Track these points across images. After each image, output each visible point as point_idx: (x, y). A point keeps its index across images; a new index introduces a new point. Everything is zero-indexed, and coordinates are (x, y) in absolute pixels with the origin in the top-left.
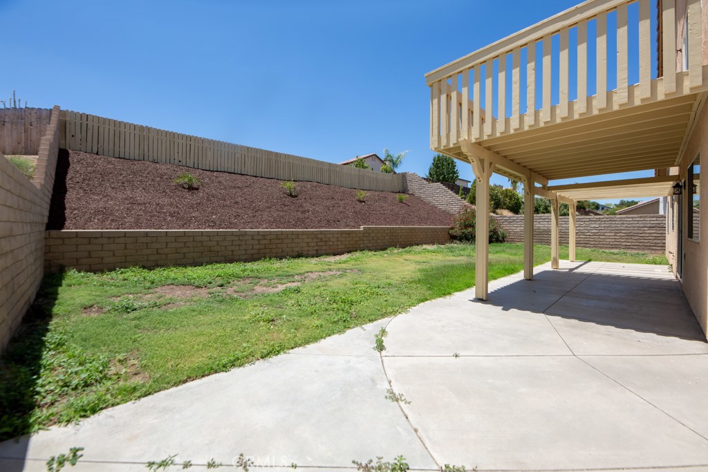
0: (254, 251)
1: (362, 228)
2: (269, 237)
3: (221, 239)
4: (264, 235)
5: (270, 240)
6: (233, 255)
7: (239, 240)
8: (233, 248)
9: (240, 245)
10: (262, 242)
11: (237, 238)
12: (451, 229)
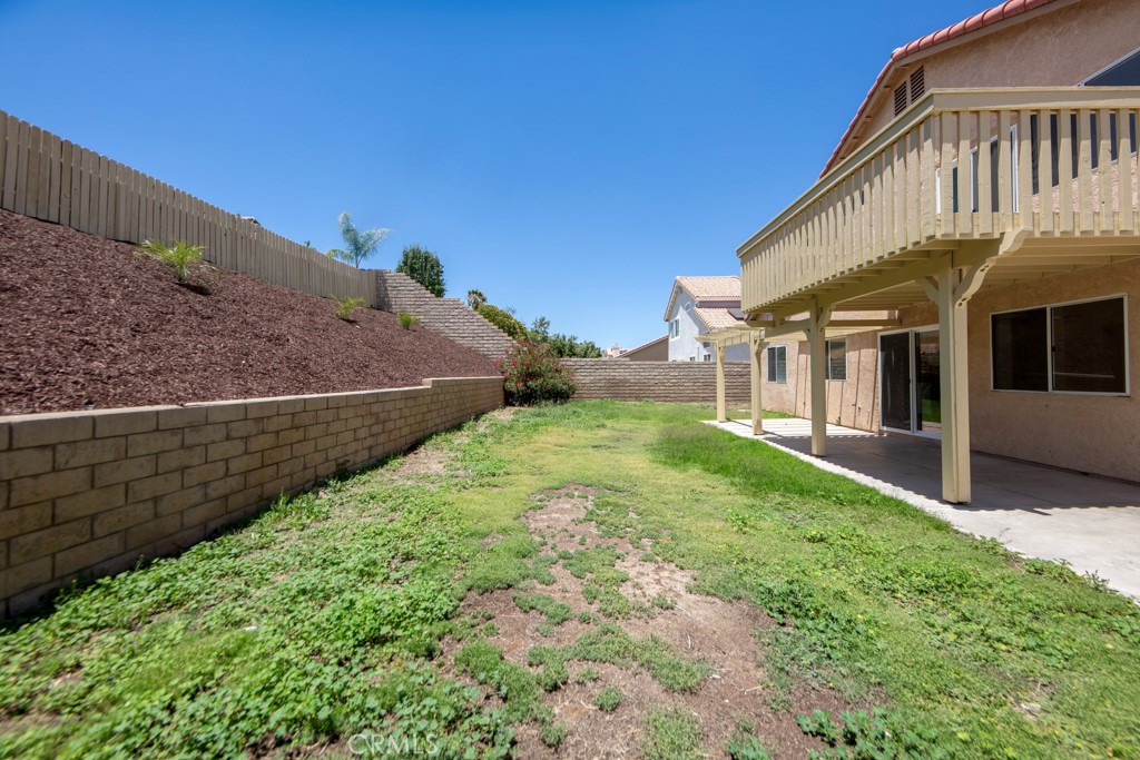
0: (232, 483)
1: (427, 383)
2: (273, 425)
3: (109, 457)
4: (261, 417)
5: (277, 432)
6: (156, 515)
7: (183, 446)
8: (159, 485)
9: (183, 469)
10: (255, 445)
11: (175, 441)
12: (506, 380)
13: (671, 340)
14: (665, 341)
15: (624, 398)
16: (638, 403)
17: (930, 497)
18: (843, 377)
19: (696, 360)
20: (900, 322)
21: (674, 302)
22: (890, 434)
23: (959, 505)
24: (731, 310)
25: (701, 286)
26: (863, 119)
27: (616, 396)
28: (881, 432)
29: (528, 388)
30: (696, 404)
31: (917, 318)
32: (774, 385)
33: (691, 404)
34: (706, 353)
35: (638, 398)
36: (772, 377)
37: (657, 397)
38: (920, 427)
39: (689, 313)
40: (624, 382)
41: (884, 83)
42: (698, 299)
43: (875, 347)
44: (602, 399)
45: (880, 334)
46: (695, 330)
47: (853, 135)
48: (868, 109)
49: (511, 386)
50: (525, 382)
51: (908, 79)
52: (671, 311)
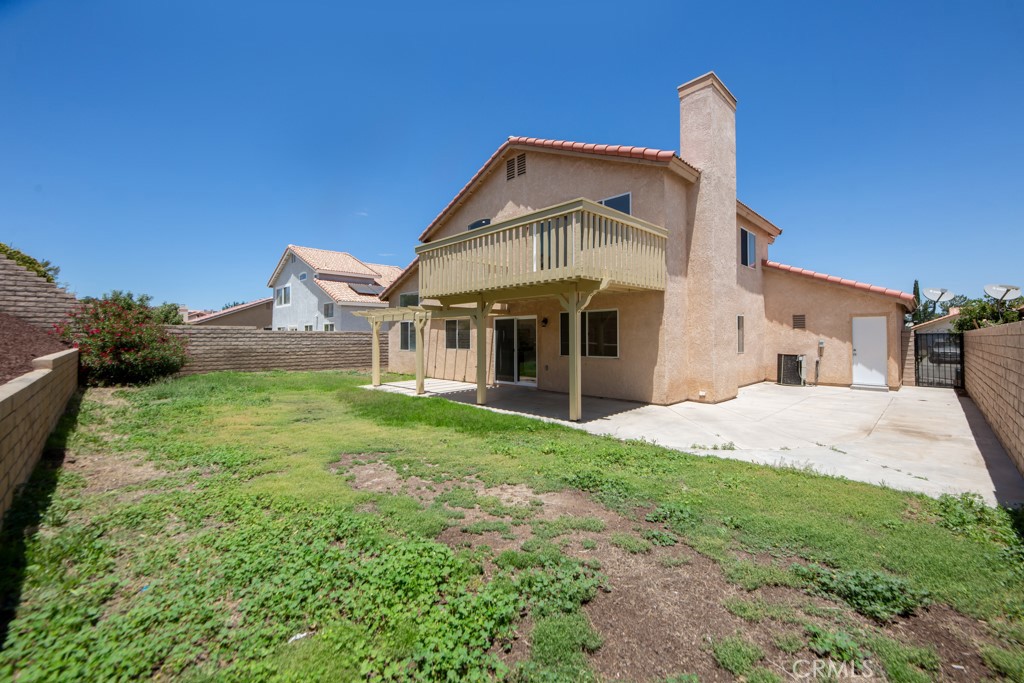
12: (80, 354)
13: (276, 307)
14: (269, 305)
15: (249, 369)
16: (268, 374)
17: (563, 419)
18: (468, 347)
19: (314, 329)
20: (508, 312)
21: (282, 269)
22: (501, 386)
23: (578, 421)
24: (352, 285)
25: (321, 259)
26: (487, 171)
27: (238, 367)
28: (495, 385)
29: (121, 362)
30: (328, 371)
31: (520, 310)
32: (407, 353)
33: (325, 371)
34: (328, 323)
35: (265, 368)
36: (405, 345)
37: (288, 367)
38: (519, 380)
39: (305, 283)
40: (249, 352)
41: (503, 153)
42: (318, 271)
43: (492, 327)
44: (220, 370)
45: (495, 319)
46: (314, 300)
47: (480, 179)
48: (491, 166)
49: (89, 360)
50: (117, 356)
51: (515, 157)
52: (278, 278)
